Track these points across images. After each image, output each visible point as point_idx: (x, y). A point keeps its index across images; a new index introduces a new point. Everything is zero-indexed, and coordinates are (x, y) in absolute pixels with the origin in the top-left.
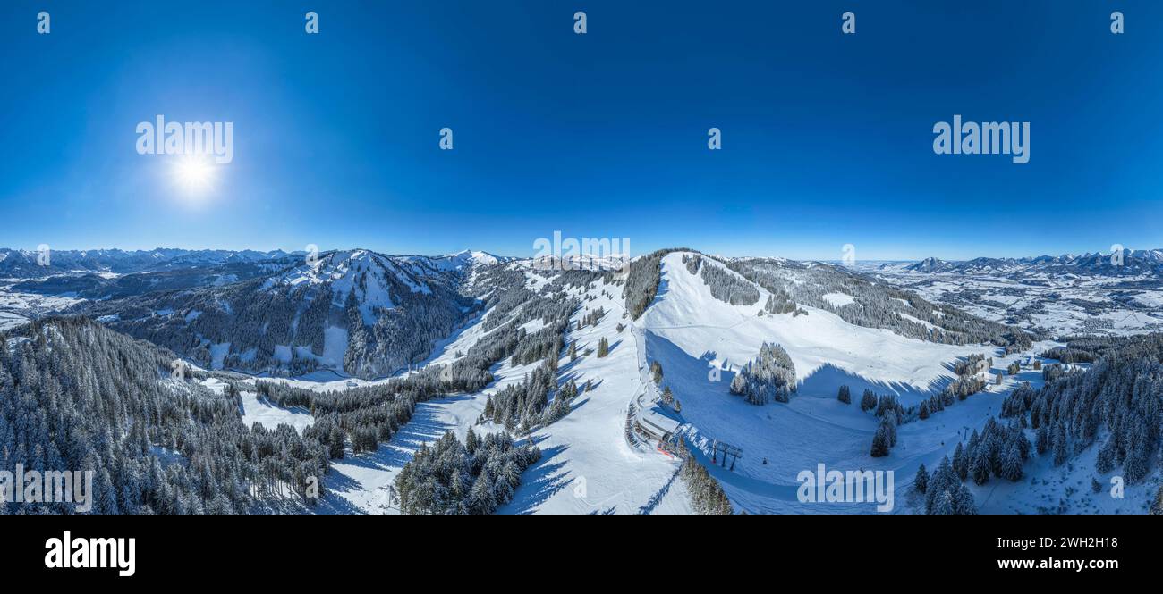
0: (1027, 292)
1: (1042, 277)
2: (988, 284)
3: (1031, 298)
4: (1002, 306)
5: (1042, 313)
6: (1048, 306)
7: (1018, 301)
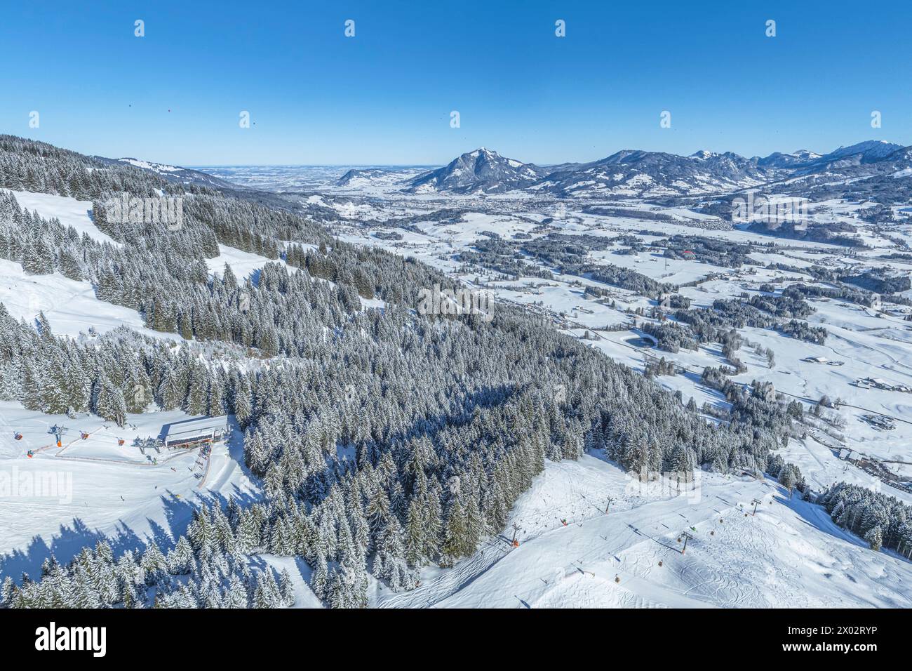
0: (754, 256)
1: (836, 210)
2: (626, 224)
3: (763, 276)
4: (643, 286)
5: (794, 331)
6: (827, 312)
7: (709, 277)
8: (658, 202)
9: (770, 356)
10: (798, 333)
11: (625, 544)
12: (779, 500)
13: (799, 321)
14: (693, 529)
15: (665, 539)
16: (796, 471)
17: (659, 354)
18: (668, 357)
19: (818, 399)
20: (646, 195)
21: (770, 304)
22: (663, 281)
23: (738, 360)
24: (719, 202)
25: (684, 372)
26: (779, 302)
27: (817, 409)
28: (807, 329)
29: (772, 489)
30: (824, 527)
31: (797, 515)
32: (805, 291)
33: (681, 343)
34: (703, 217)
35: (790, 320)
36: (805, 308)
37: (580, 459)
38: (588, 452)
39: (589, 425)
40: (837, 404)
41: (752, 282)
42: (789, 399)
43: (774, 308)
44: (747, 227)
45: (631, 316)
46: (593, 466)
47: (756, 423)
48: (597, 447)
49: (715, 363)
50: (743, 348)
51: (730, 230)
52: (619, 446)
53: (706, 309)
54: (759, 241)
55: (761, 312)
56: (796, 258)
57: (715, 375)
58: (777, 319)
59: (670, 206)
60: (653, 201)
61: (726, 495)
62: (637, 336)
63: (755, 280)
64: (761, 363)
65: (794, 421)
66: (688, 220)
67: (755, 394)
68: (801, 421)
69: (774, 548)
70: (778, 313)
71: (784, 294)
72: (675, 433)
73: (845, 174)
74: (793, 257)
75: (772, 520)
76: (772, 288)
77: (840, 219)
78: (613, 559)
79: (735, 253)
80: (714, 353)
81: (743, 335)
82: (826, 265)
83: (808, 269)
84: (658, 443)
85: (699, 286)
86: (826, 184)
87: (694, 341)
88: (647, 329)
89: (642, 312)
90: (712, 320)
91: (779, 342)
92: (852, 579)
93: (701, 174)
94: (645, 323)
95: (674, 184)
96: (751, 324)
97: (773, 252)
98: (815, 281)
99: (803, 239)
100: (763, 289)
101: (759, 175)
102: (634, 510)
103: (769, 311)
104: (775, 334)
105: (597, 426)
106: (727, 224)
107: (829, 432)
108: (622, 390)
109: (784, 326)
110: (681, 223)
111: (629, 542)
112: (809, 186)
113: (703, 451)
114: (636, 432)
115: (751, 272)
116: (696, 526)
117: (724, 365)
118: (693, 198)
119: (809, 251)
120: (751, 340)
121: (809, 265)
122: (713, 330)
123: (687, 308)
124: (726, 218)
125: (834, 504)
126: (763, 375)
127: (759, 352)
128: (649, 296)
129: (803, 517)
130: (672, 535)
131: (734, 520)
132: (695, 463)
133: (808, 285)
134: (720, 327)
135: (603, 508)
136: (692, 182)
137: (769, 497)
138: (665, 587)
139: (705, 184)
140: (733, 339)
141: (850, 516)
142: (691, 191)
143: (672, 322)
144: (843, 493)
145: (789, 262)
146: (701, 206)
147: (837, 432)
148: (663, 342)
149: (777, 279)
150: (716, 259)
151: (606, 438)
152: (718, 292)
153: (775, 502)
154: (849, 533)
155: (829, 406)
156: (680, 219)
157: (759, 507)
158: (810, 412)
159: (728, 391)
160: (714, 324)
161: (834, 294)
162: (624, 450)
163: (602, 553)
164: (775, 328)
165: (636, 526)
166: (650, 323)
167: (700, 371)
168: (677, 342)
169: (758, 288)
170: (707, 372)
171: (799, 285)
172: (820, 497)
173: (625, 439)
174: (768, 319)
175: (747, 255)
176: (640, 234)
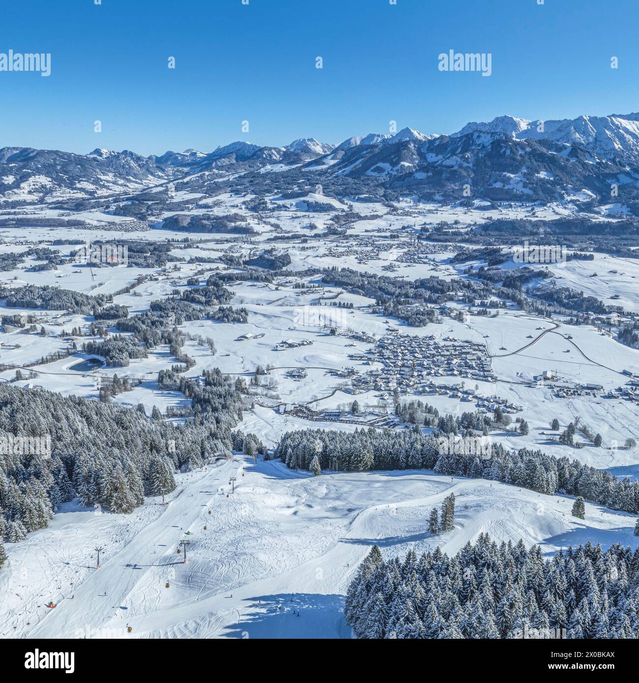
0: (175, 252)
1: (228, 203)
3: (187, 271)
5: (223, 317)
6: (243, 294)
7: (140, 280)
8: (65, 206)
9: (211, 343)
10: (227, 317)
11: (127, 588)
12: (248, 469)
13: (225, 306)
14: (188, 533)
15: (165, 559)
16: (254, 437)
17: (110, 373)
18: (120, 373)
19: (254, 370)
20: (49, 199)
21: (199, 296)
22: (94, 293)
23: (186, 355)
24: (130, 203)
25: (140, 383)
26: (206, 293)
27: (256, 379)
28: (233, 312)
29: (241, 462)
30: (283, 475)
31: (264, 475)
32: (222, 278)
33: (130, 354)
34: (118, 219)
35: (218, 307)
36: (226, 294)
37: (50, 523)
38: (60, 510)
39: (51, 479)
40: (268, 370)
41: (179, 278)
42: (234, 377)
43: (203, 299)
44: (161, 225)
45: (68, 340)
46: (68, 523)
47: (215, 410)
48: (68, 500)
49: (167, 365)
50: (187, 343)
51: (147, 230)
52: (93, 487)
53: (145, 313)
54: (176, 238)
55: (194, 305)
56: (209, 250)
57: (170, 377)
58: (208, 308)
59: (81, 210)
60: (59, 205)
61: (206, 487)
62: (80, 360)
63: (182, 276)
64: (205, 353)
65: (243, 396)
66: (103, 224)
67: (207, 383)
68: (248, 394)
69: (255, 513)
70: (208, 303)
71: (208, 285)
72: (148, 448)
73: (227, 171)
74: (207, 249)
75: (248, 490)
76: (197, 281)
77: (234, 211)
78: (119, 612)
79: (157, 253)
80: (163, 355)
81: (184, 331)
82: (233, 252)
83: (220, 258)
84: (133, 465)
85: (132, 291)
86: (216, 180)
87: (141, 348)
88: (90, 349)
89: (80, 332)
90: (153, 323)
91: (214, 329)
92: (310, 506)
93: (104, 174)
94: (86, 342)
95: (78, 186)
96: (189, 318)
97: (189, 246)
98: (228, 268)
99: (210, 231)
100: (190, 283)
101: (160, 174)
102: (128, 547)
103: (199, 302)
104: (210, 322)
105: (61, 477)
106: (143, 224)
107: (269, 395)
108: (80, 424)
109: (215, 313)
110: (97, 228)
111: (131, 584)
112: (203, 183)
113: (178, 455)
114: (107, 464)
115: (176, 269)
116: (190, 530)
117: (175, 364)
118: (102, 200)
119: (218, 242)
120: (192, 334)
121: (221, 254)
122: (157, 333)
123: (126, 316)
124: (140, 218)
125: (286, 452)
126: (209, 363)
127: (201, 343)
128: (83, 312)
129: (268, 474)
130: (170, 551)
131: (219, 506)
132: (173, 469)
133: (224, 272)
134: (163, 328)
135: (93, 563)
136: (97, 182)
137: (240, 470)
138: (178, 605)
139: (111, 184)
140: (176, 336)
141: (297, 458)
142: (99, 192)
143: (114, 334)
144: (289, 441)
145: (204, 254)
146: (113, 208)
147: (274, 393)
148: (111, 358)
149: (199, 271)
150: (141, 261)
151: (76, 486)
152: (151, 294)
153: (246, 474)
154: (300, 472)
155: (264, 374)
156: (95, 223)
157: (236, 483)
158: (252, 384)
159: (185, 388)
160: (156, 327)
161: (244, 277)
162: (99, 490)
163: (105, 613)
164: (209, 317)
165: (133, 563)
166: (92, 341)
167: (155, 377)
168: (125, 354)
169: (186, 283)
170: (162, 376)
171: (217, 274)
172: (276, 452)
173: (98, 477)
174: (200, 311)
175: (169, 253)
176: (54, 244)
